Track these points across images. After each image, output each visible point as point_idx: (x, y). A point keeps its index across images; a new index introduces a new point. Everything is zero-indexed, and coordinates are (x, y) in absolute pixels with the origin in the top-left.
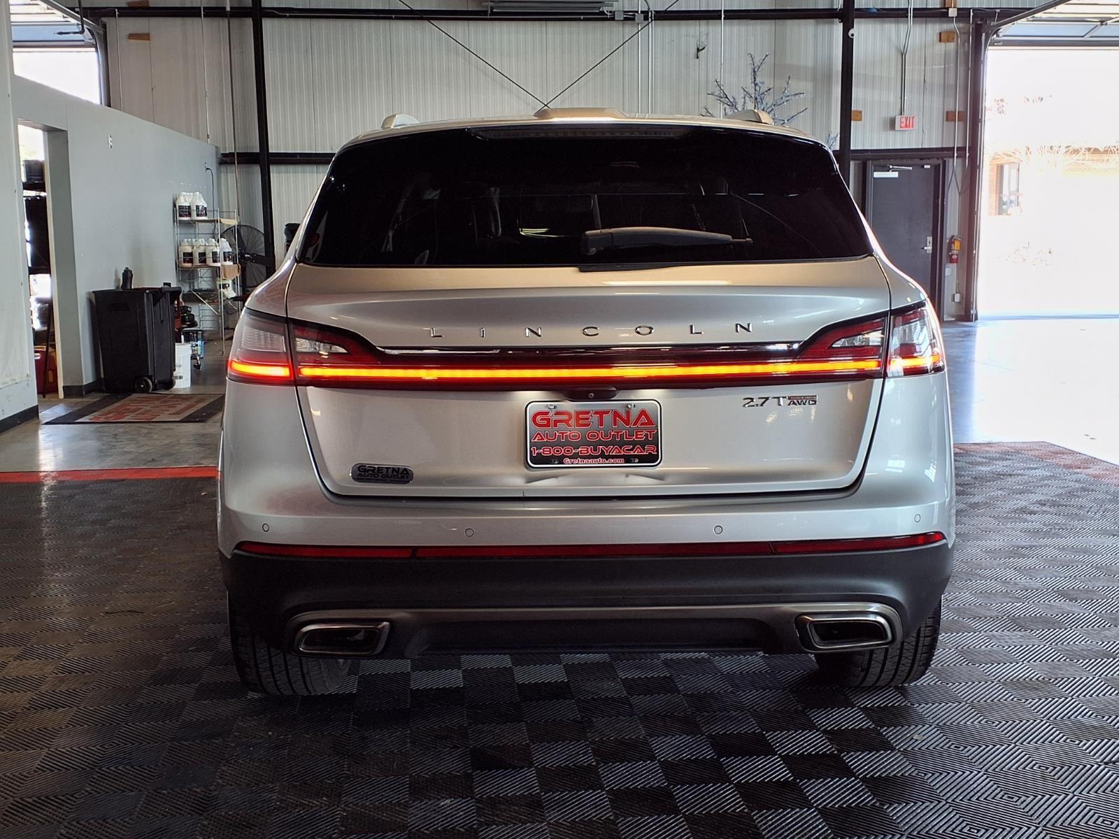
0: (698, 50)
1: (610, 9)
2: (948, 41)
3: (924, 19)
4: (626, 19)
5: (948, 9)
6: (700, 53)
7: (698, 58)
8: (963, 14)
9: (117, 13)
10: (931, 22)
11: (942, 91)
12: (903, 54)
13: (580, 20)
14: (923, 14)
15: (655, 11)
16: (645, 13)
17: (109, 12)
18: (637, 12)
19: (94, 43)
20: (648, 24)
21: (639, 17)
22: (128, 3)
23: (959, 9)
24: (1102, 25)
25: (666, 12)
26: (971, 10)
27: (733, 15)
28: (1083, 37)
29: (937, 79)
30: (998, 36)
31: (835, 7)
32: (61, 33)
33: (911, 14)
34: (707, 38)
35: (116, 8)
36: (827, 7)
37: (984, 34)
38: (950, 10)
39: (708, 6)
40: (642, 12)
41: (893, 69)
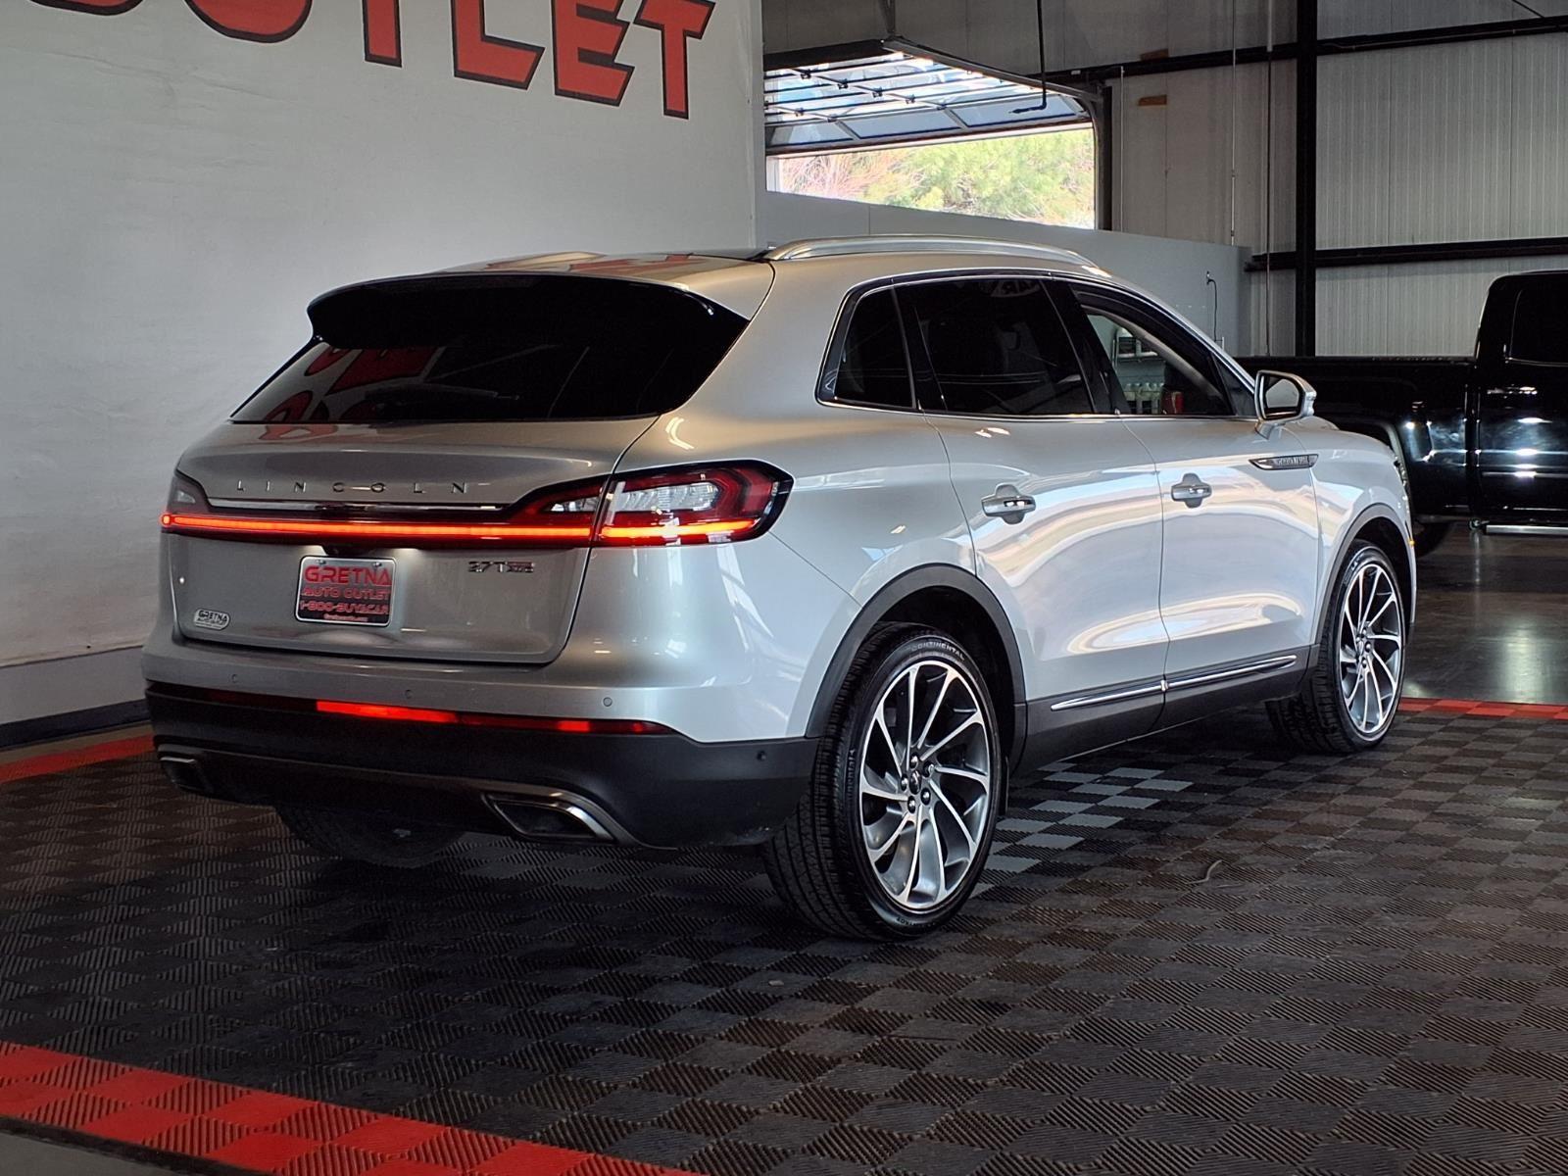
9: (1122, 71)
17: (1112, 72)
19: (1088, 116)
22: (1142, 56)
32: (1018, 111)
35: (1122, 64)
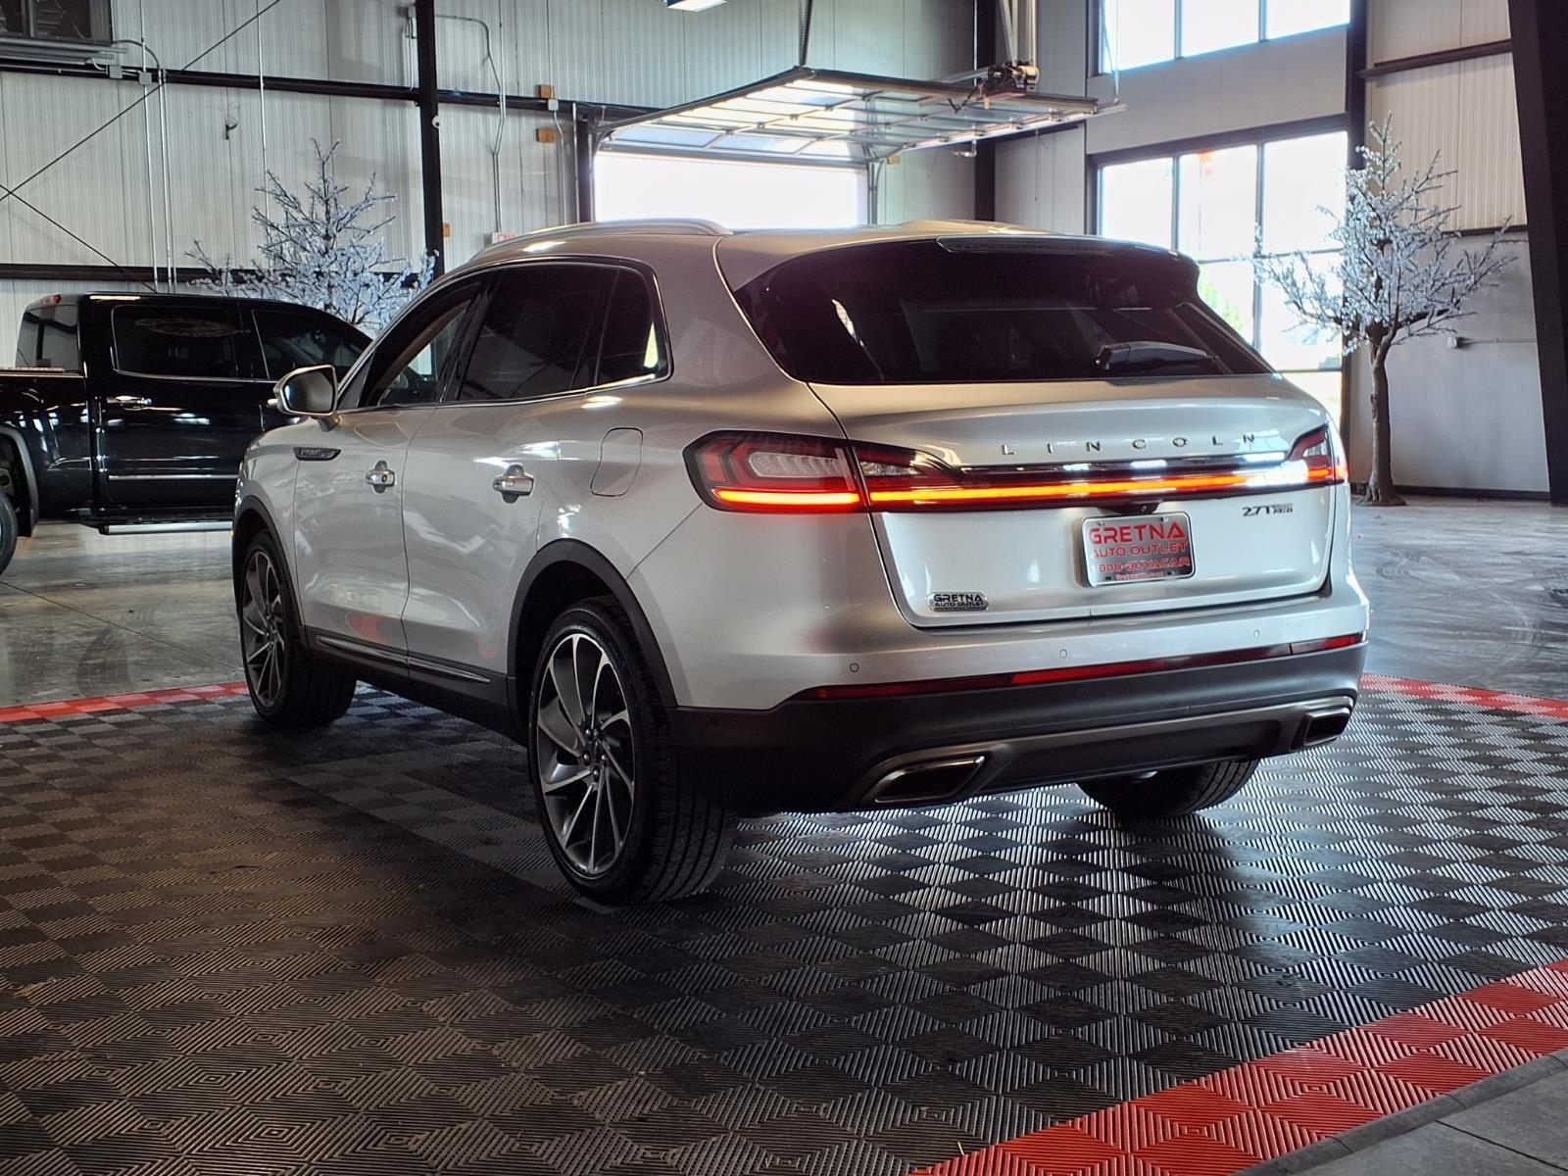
0: (228, 128)
1: (103, 62)
2: (547, 140)
3: (517, 110)
4: (125, 78)
5: (547, 99)
6: (231, 132)
7: (228, 138)
8: (565, 107)
10: (527, 115)
11: (543, 204)
12: (494, 154)
13: (55, 73)
14: (517, 104)
15: (168, 70)
16: (153, 72)
18: (141, 69)
20: (159, 87)
21: (146, 77)
23: (560, 102)
24: (727, 134)
25: (183, 72)
26: (574, 105)
27: (276, 84)
28: (703, 147)
29: (537, 189)
30: (611, 139)
31: (406, 85)
33: (503, 103)
34: (239, 113)
36: (396, 85)
37: (590, 136)
38: (550, 102)
39: (237, 70)
40: (148, 70)
41: (483, 172)
